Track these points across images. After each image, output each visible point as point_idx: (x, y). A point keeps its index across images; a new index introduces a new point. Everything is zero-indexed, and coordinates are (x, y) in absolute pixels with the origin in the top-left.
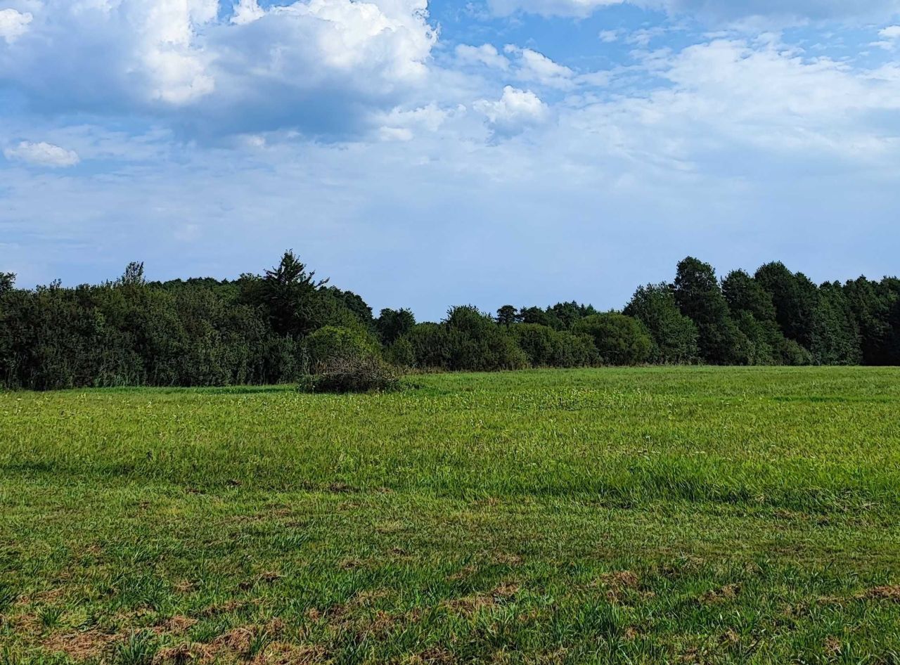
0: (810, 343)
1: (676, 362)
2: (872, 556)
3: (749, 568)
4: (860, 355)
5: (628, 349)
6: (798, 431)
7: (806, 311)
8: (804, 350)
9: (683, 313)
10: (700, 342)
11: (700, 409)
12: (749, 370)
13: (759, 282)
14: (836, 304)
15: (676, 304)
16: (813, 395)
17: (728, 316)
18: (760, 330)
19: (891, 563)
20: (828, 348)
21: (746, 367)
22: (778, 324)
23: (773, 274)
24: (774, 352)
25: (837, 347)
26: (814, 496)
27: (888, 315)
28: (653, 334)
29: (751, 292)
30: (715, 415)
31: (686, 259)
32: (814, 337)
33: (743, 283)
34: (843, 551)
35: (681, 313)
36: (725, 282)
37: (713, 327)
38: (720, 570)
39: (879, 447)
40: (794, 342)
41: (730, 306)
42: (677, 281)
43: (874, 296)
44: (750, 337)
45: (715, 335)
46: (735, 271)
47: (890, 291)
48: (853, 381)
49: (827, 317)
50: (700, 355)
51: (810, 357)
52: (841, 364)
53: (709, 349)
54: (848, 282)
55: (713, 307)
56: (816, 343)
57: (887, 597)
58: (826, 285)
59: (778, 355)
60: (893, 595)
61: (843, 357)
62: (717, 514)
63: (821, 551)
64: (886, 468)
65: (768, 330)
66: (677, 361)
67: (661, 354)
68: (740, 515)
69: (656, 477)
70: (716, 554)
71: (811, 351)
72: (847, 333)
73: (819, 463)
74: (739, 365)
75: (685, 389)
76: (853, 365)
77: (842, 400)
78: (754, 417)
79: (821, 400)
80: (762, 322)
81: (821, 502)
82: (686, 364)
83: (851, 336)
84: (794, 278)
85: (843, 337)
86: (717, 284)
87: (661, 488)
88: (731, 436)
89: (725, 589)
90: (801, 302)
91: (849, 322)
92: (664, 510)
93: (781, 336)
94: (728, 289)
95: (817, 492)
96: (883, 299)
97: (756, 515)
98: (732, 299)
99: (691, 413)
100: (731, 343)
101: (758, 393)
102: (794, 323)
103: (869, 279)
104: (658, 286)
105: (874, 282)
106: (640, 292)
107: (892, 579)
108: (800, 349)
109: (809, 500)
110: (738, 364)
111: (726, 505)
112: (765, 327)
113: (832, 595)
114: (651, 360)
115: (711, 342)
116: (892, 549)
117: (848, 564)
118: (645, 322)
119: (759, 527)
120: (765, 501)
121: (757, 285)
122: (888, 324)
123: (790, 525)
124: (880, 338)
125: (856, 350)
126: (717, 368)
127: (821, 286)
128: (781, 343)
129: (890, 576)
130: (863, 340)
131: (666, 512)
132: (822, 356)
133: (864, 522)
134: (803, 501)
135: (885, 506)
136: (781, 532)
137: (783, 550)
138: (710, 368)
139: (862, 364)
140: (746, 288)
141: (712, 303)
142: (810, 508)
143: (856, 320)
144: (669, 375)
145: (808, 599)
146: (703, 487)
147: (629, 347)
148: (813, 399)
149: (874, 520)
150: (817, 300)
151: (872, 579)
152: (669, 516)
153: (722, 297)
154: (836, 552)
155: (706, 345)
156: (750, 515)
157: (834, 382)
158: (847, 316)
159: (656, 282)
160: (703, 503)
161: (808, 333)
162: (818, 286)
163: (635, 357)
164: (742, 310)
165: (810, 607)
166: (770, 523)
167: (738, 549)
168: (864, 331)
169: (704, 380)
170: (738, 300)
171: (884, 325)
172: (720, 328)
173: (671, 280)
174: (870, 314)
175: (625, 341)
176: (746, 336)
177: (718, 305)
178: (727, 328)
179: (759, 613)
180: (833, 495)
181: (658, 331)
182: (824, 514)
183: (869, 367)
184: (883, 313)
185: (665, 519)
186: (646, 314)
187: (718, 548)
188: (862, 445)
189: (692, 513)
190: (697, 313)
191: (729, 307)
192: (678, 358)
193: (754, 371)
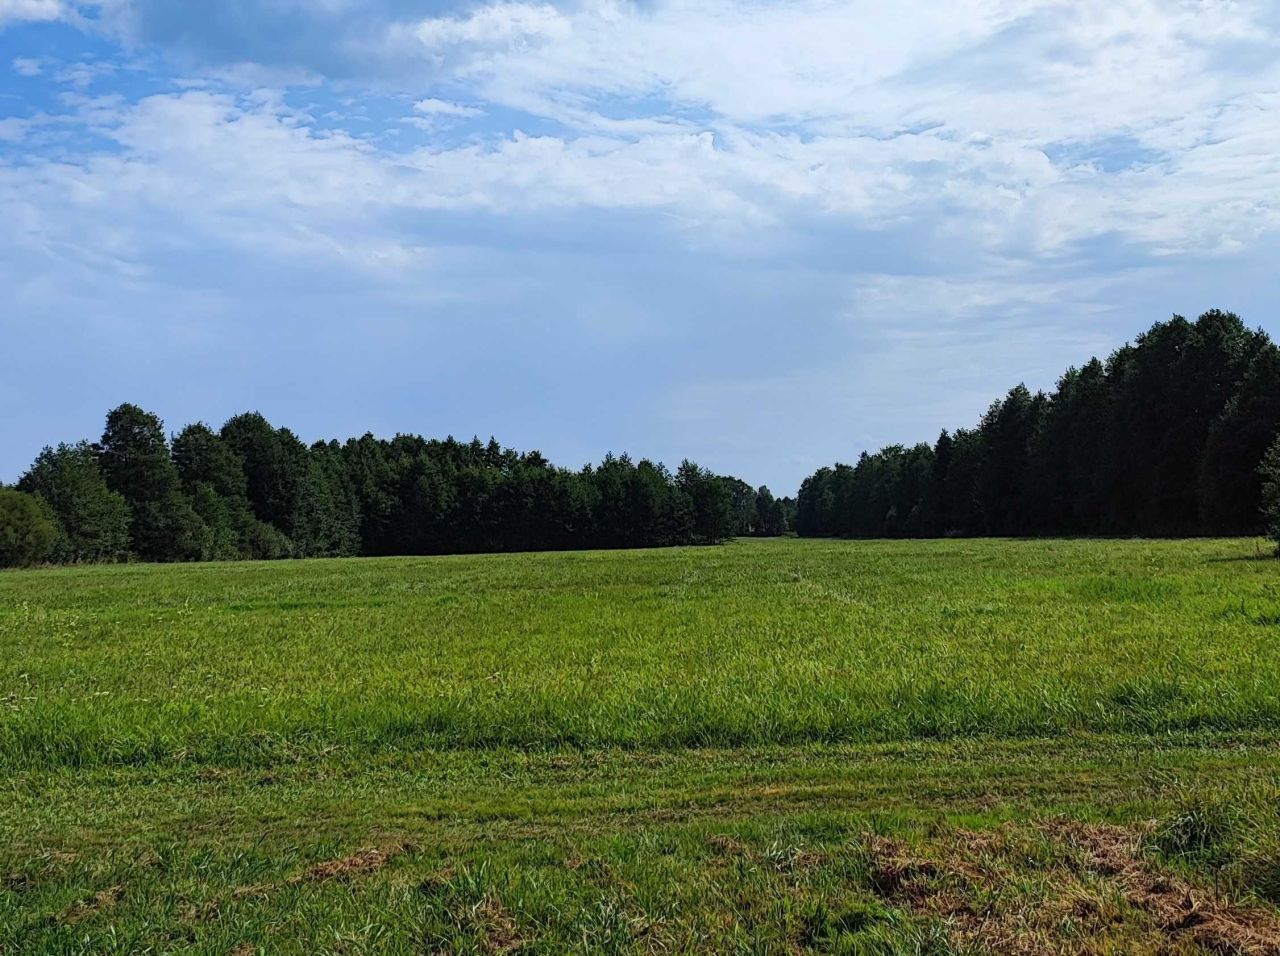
0: (292, 527)
1: (94, 560)
2: (324, 821)
3: (145, 859)
4: (358, 542)
5: (19, 542)
6: (255, 653)
7: (289, 483)
8: (282, 536)
9: (111, 487)
10: (133, 529)
11: (117, 628)
12: (201, 568)
13: (227, 440)
14: (330, 472)
15: (101, 473)
16: (286, 601)
17: (178, 490)
18: (224, 509)
19: (346, 827)
20: (316, 533)
21: (198, 565)
22: (249, 500)
23: (247, 430)
24: (240, 541)
25: (328, 533)
26: (257, 745)
27: (398, 486)
28: (62, 518)
29: (214, 456)
30: (140, 637)
31: (121, 407)
32: (298, 519)
33: (203, 442)
34: (285, 818)
35: (108, 487)
36: (177, 441)
37: (154, 507)
38: (100, 868)
39: (359, 668)
40: (270, 526)
41: (181, 475)
42: (106, 439)
43: (382, 461)
44: (207, 521)
45: (156, 519)
46: (192, 424)
47: (403, 454)
48: (344, 578)
49: (319, 489)
50: (132, 548)
51: (290, 547)
52: (333, 556)
53: (147, 539)
54: (349, 441)
55: (156, 478)
56: (300, 527)
57: (332, 875)
58: (320, 445)
59: (246, 545)
60: (340, 871)
61: (335, 545)
62: (112, 784)
63: (255, 822)
64: (362, 696)
65: (235, 510)
66: (96, 558)
67: (72, 548)
68: (147, 782)
69: (24, 736)
70: (100, 844)
71: (292, 539)
72: (344, 513)
73: (272, 697)
74: (189, 561)
75: (99, 600)
76: (347, 557)
77: (323, 606)
78: (196, 635)
79: (296, 606)
80: (226, 499)
81: (267, 753)
82: (110, 562)
83: (347, 516)
84: (275, 435)
85: (337, 519)
86: (165, 443)
87: (31, 752)
88: (157, 666)
89: (101, 896)
90: (282, 468)
91: (346, 496)
92: (32, 785)
93: (250, 518)
94: (181, 451)
95: (262, 737)
96: (393, 465)
97: (172, 780)
98: (185, 465)
99: (103, 635)
100: (180, 529)
101: (209, 601)
102: (271, 500)
103: (377, 437)
104: (75, 446)
105: (383, 441)
106: (47, 456)
107: (343, 849)
108: (278, 536)
109: (250, 751)
110: (187, 559)
111: (128, 770)
112: (232, 506)
113: (257, 884)
114: (54, 559)
115: (149, 529)
116: (350, 808)
117: (288, 836)
118: (51, 501)
119: (172, 796)
120: (187, 758)
121: (224, 446)
122: (396, 499)
123: (219, 789)
124: (385, 517)
125: (353, 536)
126: (155, 567)
127: (313, 447)
128: (251, 528)
129: (341, 846)
130: (363, 521)
131: (33, 788)
132: (307, 545)
133: (321, 775)
134: (241, 752)
135: (351, 749)
136: (203, 800)
137: (200, 827)
138: (145, 567)
139: (359, 555)
140: (207, 449)
141: (157, 471)
142: (250, 762)
143: (356, 494)
144: (81, 580)
145: (221, 894)
146: (96, 745)
147: (22, 539)
148: (284, 607)
149: (334, 770)
150: (306, 467)
151: (317, 853)
152: (38, 795)
153: (170, 465)
154: (275, 820)
155: (142, 534)
156: (162, 780)
157: (318, 581)
158: (345, 488)
159: (72, 441)
160: (94, 769)
161: (289, 513)
162: (309, 447)
163: (30, 554)
164: (199, 482)
165: (221, 905)
166: (190, 789)
167: (134, 834)
168: (366, 508)
169: (133, 584)
170: (194, 467)
171: (392, 500)
172: (164, 508)
173: (96, 438)
174: (376, 486)
175: (16, 531)
176: (201, 519)
177: (164, 475)
178: (174, 508)
179: (146, 924)
180: (284, 740)
181: (69, 514)
182: (268, 767)
183: (369, 559)
184: (393, 483)
185: (30, 800)
186: (54, 489)
187: (103, 836)
188: (337, 668)
189: (75, 787)
190: (132, 486)
191: (180, 477)
192: (97, 553)
193: (209, 570)
